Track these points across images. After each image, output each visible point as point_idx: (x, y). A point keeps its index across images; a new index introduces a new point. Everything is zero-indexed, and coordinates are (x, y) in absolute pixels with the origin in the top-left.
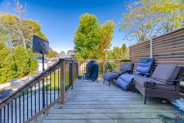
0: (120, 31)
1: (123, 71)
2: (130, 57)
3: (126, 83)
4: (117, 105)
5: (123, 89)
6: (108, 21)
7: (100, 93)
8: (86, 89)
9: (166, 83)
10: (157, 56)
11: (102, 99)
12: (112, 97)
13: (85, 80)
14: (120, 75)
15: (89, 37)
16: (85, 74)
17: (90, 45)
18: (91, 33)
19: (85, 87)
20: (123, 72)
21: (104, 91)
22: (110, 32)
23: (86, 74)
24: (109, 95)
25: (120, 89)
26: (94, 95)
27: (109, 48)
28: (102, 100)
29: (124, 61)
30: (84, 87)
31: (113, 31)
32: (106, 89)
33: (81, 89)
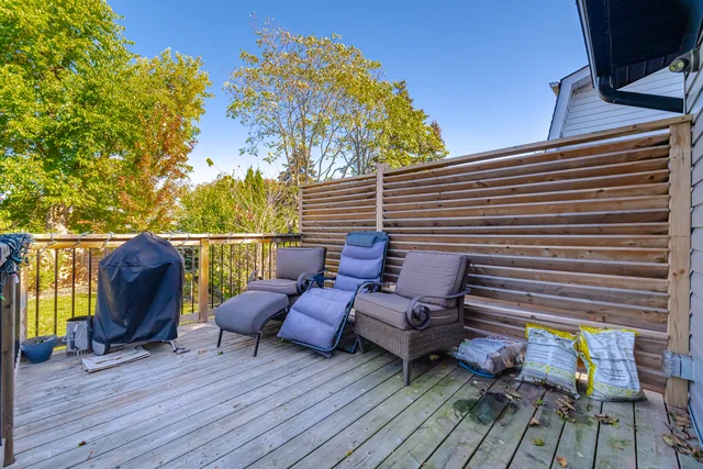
0: (232, 112)
1: (300, 278)
2: (304, 225)
3: (328, 328)
4: (347, 433)
5: (317, 353)
6: (173, 52)
7: (239, 410)
8: (140, 417)
9: (445, 304)
10: (396, 225)
11: (269, 436)
12: (302, 402)
13: (90, 363)
14: (292, 297)
15: (56, 97)
16: (85, 324)
17: (70, 144)
18: (71, 76)
19: (116, 404)
20: (299, 282)
21: (246, 388)
22: (188, 107)
23: (90, 320)
24: (283, 400)
25: (303, 355)
26: (213, 434)
27: (182, 176)
28: (275, 439)
29: (285, 238)
30: (113, 413)
31: (197, 105)
32: (248, 377)
33: (96, 433)
